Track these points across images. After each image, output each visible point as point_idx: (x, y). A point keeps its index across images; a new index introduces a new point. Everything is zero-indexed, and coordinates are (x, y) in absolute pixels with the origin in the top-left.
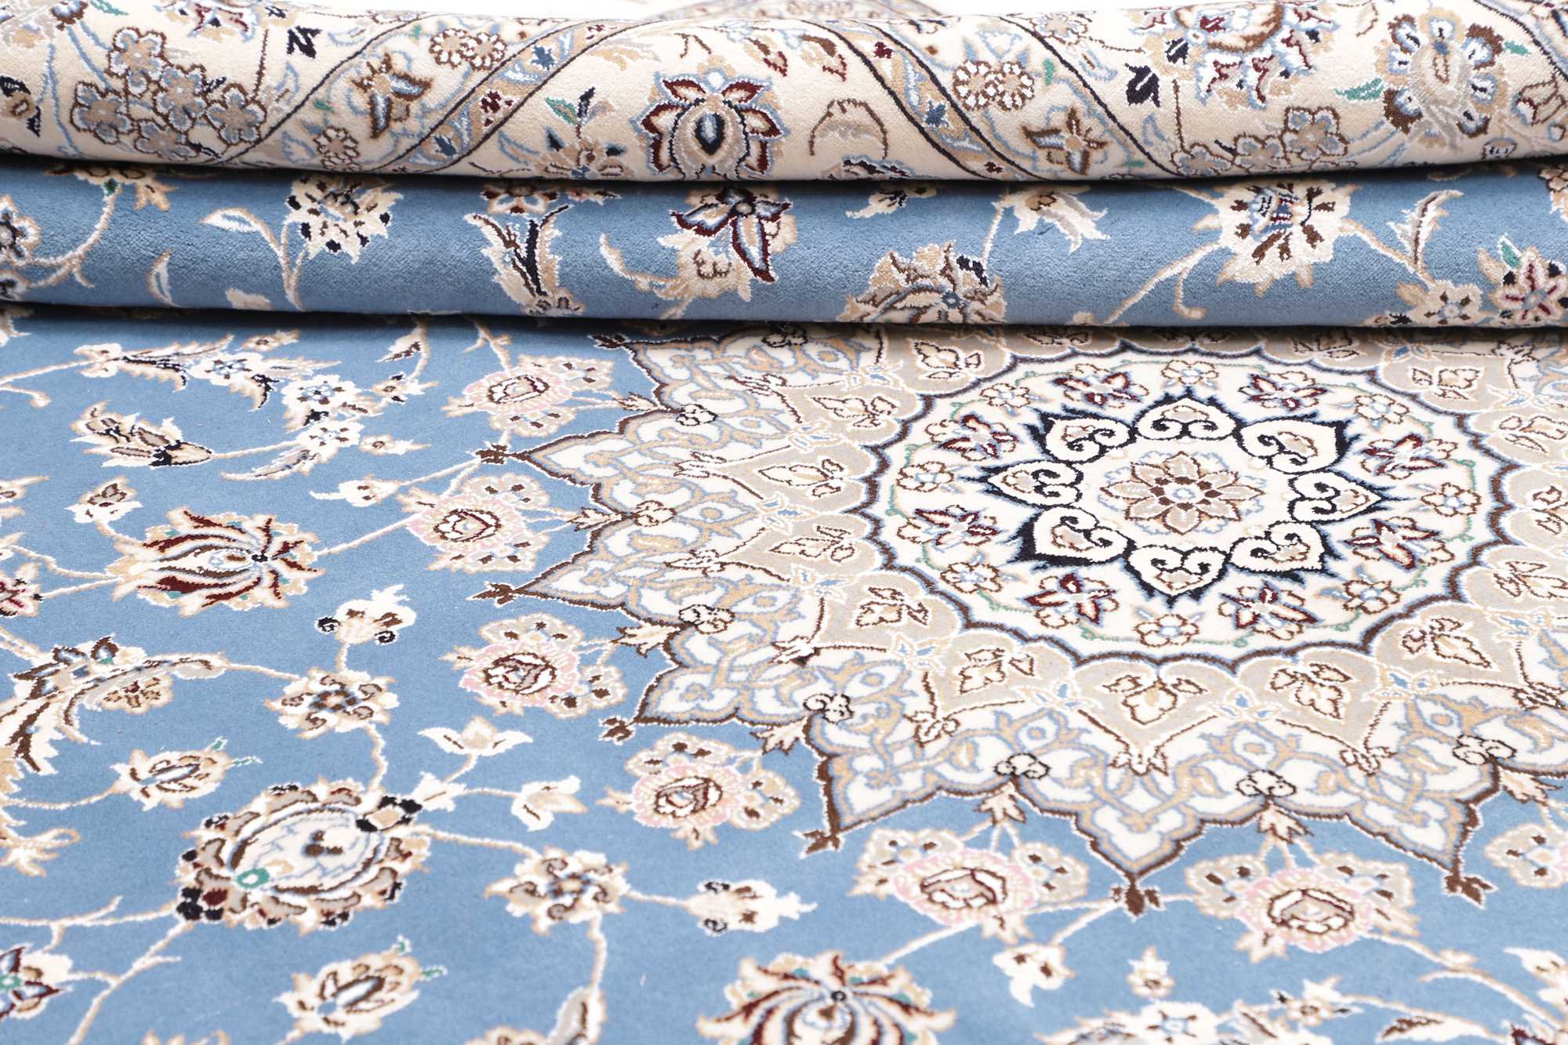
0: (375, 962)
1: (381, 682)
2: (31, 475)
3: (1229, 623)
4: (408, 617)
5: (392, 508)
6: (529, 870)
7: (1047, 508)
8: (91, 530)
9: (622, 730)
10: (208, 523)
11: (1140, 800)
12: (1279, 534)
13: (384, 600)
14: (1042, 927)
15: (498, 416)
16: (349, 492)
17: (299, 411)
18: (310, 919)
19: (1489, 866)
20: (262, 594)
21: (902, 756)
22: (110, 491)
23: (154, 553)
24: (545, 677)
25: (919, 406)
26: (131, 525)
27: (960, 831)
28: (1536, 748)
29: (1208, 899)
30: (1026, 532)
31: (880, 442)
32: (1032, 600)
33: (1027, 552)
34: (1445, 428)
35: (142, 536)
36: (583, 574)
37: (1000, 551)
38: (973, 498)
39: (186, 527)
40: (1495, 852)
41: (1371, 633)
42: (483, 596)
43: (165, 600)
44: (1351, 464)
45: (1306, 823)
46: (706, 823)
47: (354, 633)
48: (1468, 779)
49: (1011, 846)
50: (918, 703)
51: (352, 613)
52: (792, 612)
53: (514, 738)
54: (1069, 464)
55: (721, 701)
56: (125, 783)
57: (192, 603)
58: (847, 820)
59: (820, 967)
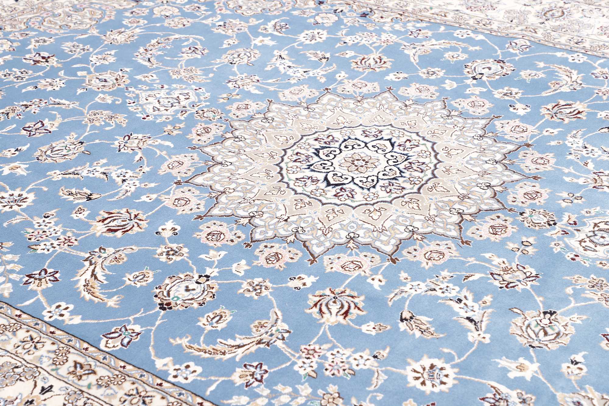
0: (218, 312)
1: (181, 245)
2: (55, 209)
3: (385, 192)
4: (178, 228)
5: (158, 201)
6: (245, 286)
7: (329, 172)
8: (80, 220)
9: (248, 245)
10: (112, 213)
11: (383, 238)
12: (387, 169)
13: (169, 225)
14: (375, 271)
15: (174, 172)
16: (144, 198)
17: (119, 180)
18: (196, 305)
19: (469, 237)
20: (136, 229)
21: (322, 238)
22: (80, 210)
23: (101, 223)
24: (222, 236)
25: (283, 153)
26: (91, 216)
27: (345, 253)
28: (468, 209)
29: (410, 257)
30: (326, 179)
31: (278, 163)
32: (335, 195)
33: (329, 184)
34: (414, 136)
35: (95, 220)
36: (218, 209)
37: (323, 185)
38: (308, 173)
39: (106, 216)
40: (469, 233)
41: (419, 189)
42: (196, 219)
43: (111, 235)
44: (396, 149)
45: (424, 236)
46: (281, 263)
47: (167, 234)
48: (456, 218)
49: (358, 254)
50: (320, 225)
51: (163, 229)
52: (278, 209)
53: (223, 253)
54: (328, 160)
55: (270, 234)
56: (128, 282)
57: (119, 234)
58: (316, 256)
59: (327, 292)
